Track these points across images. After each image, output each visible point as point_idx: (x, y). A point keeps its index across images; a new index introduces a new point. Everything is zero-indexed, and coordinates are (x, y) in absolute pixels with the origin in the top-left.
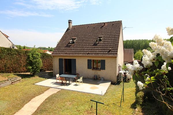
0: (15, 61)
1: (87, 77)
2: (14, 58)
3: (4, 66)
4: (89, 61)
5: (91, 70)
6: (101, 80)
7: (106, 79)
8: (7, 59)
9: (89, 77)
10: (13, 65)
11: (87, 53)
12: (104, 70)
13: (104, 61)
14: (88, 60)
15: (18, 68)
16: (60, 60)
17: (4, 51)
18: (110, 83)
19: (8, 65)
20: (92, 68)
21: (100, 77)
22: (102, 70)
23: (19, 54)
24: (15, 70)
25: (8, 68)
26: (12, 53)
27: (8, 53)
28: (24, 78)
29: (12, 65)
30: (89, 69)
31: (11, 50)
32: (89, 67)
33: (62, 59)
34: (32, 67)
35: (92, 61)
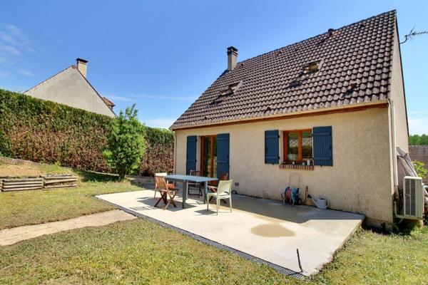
0: (91, 140)
1: (262, 195)
2: (88, 134)
3: (60, 149)
4: (271, 137)
5: (276, 166)
6: (316, 207)
7: (336, 203)
8: (69, 134)
9: (270, 193)
10: (84, 151)
11: (265, 108)
12: (326, 169)
13: (328, 130)
14: (267, 133)
15: (97, 160)
16: (191, 141)
17: (66, 113)
18: (359, 221)
19: (71, 149)
20: (281, 161)
21: (309, 196)
22: (317, 168)
23: (102, 126)
24: (89, 163)
25: (71, 155)
26: (84, 122)
27: (74, 119)
28: (91, 180)
29: (82, 149)
30: (271, 166)
31: (82, 115)
32: (271, 158)
33: (196, 137)
34: (114, 153)
35: (281, 134)
